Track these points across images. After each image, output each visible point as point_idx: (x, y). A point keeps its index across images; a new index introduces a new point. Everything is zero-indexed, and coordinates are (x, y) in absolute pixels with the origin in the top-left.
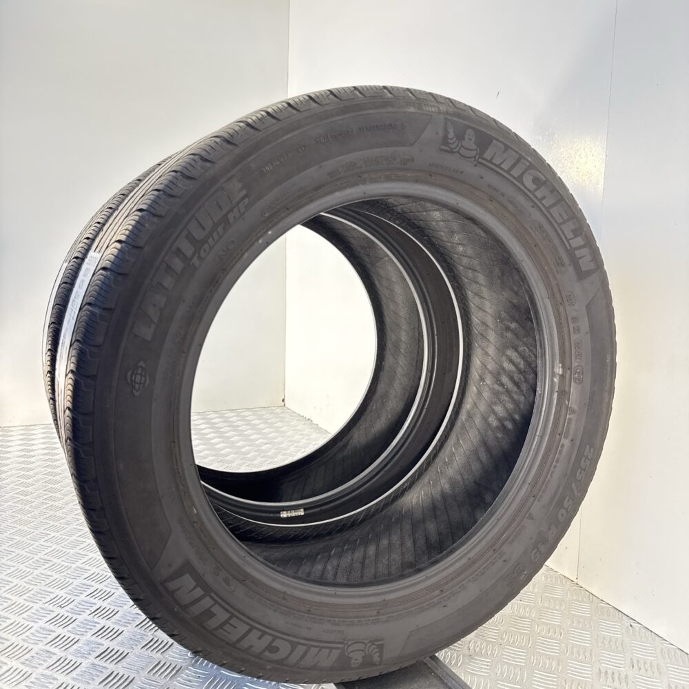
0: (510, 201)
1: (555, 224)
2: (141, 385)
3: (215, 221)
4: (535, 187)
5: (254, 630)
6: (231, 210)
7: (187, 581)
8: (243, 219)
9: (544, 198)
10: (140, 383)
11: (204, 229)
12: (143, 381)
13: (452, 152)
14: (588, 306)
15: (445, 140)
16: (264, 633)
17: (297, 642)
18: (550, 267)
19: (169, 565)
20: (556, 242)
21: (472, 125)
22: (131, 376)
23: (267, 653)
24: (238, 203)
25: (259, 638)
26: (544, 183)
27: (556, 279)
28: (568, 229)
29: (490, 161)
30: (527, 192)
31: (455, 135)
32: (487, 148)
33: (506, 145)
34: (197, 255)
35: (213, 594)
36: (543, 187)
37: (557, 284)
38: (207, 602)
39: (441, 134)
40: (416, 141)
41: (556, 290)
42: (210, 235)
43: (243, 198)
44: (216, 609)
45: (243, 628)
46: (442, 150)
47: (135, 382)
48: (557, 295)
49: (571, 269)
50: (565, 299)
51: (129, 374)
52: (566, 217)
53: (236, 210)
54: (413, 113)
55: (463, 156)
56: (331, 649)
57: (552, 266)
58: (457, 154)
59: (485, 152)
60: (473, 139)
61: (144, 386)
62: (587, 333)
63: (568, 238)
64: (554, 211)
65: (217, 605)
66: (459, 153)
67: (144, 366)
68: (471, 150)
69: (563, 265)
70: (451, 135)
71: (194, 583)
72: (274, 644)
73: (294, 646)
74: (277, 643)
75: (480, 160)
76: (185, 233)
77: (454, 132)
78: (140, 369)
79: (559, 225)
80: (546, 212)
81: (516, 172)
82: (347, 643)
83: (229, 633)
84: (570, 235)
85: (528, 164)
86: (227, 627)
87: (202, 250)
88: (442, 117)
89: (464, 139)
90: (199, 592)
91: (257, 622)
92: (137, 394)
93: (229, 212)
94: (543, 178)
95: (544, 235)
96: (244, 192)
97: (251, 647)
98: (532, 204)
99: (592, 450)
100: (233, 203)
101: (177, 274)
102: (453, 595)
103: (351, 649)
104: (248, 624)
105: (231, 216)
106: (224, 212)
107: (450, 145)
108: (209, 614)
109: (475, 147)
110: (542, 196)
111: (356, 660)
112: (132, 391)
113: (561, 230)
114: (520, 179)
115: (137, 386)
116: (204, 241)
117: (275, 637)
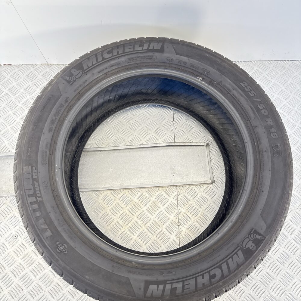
0: (111, 67)
1: (132, 52)
2: (65, 249)
3: (31, 183)
4: (111, 54)
5: (198, 278)
6: (32, 175)
7: (153, 287)
8: (39, 173)
9: (118, 52)
10: (64, 249)
11: (31, 189)
12: (64, 247)
13: (74, 81)
14: (177, 54)
15: (69, 82)
16: (203, 275)
17: (220, 265)
18: (151, 62)
19: (140, 289)
20: (140, 55)
21: (71, 68)
22: (59, 250)
23: (212, 280)
24: (32, 171)
25: (203, 278)
26: (112, 49)
27: (158, 62)
28: (138, 48)
29: (89, 68)
30: (111, 58)
31: (69, 77)
32: (83, 66)
33: (87, 58)
34: (37, 197)
35: (168, 282)
36: (113, 51)
37: (160, 62)
38: (168, 287)
39: (64, 82)
40: (61, 93)
41: (163, 64)
42: (34, 188)
43: (32, 169)
44: (174, 286)
45: (193, 282)
46: (71, 85)
47: (62, 250)
48: (165, 64)
49: (156, 54)
50: (168, 62)
51: (57, 250)
52: (132, 47)
53: (34, 174)
54: (51, 89)
55: (79, 78)
56: (236, 253)
57: (151, 61)
58: (77, 79)
59: (84, 68)
60: (76, 70)
61: (66, 248)
62: (189, 59)
63: (142, 49)
64: (127, 50)
65: (173, 284)
66: (77, 78)
67: (59, 243)
68: (79, 73)
69: (152, 56)
70: (68, 78)
71: (157, 285)
72: (211, 275)
73: (220, 267)
74: (212, 273)
75: (85, 72)
76: (27, 197)
77: (68, 77)
78: (59, 245)
79: (134, 51)
80: (125, 54)
81: (100, 59)
82: (240, 245)
83: (189, 288)
84: (141, 48)
85: (101, 52)
86: (186, 287)
87: (37, 194)
88: (60, 78)
89: (73, 74)
90: (161, 287)
91: (196, 274)
92: (66, 252)
93: (32, 177)
94: (110, 49)
95: (134, 59)
96: (30, 167)
97: (203, 284)
98: (118, 58)
99: (244, 82)
100: (31, 173)
101: (38, 209)
102: (262, 184)
103: (244, 245)
104: (193, 278)
105: (34, 177)
106: (31, 178)
107: (72, 81)
108: (173, 290)
109: (79, 71)
110: (117, 52)
111: (251, 246)
112: (64, 253)
113: (136, 51)
114: (103, 59)
115: (64, 250)
116: (35, 192)
117: (209, 272)
